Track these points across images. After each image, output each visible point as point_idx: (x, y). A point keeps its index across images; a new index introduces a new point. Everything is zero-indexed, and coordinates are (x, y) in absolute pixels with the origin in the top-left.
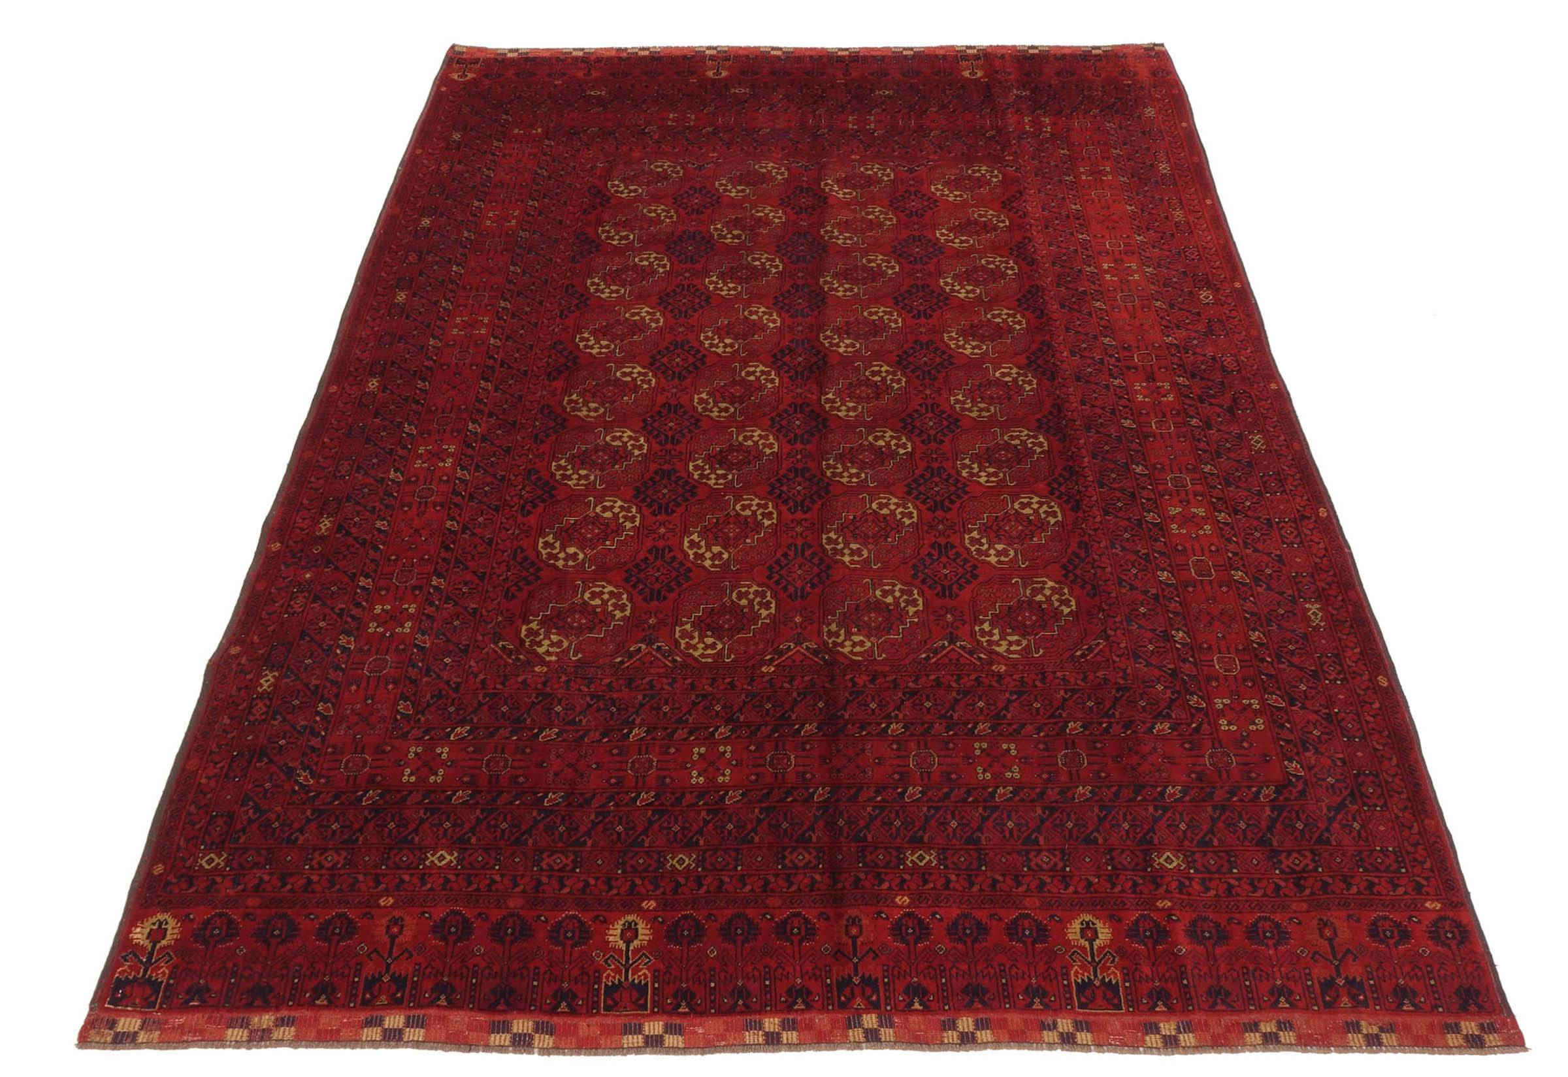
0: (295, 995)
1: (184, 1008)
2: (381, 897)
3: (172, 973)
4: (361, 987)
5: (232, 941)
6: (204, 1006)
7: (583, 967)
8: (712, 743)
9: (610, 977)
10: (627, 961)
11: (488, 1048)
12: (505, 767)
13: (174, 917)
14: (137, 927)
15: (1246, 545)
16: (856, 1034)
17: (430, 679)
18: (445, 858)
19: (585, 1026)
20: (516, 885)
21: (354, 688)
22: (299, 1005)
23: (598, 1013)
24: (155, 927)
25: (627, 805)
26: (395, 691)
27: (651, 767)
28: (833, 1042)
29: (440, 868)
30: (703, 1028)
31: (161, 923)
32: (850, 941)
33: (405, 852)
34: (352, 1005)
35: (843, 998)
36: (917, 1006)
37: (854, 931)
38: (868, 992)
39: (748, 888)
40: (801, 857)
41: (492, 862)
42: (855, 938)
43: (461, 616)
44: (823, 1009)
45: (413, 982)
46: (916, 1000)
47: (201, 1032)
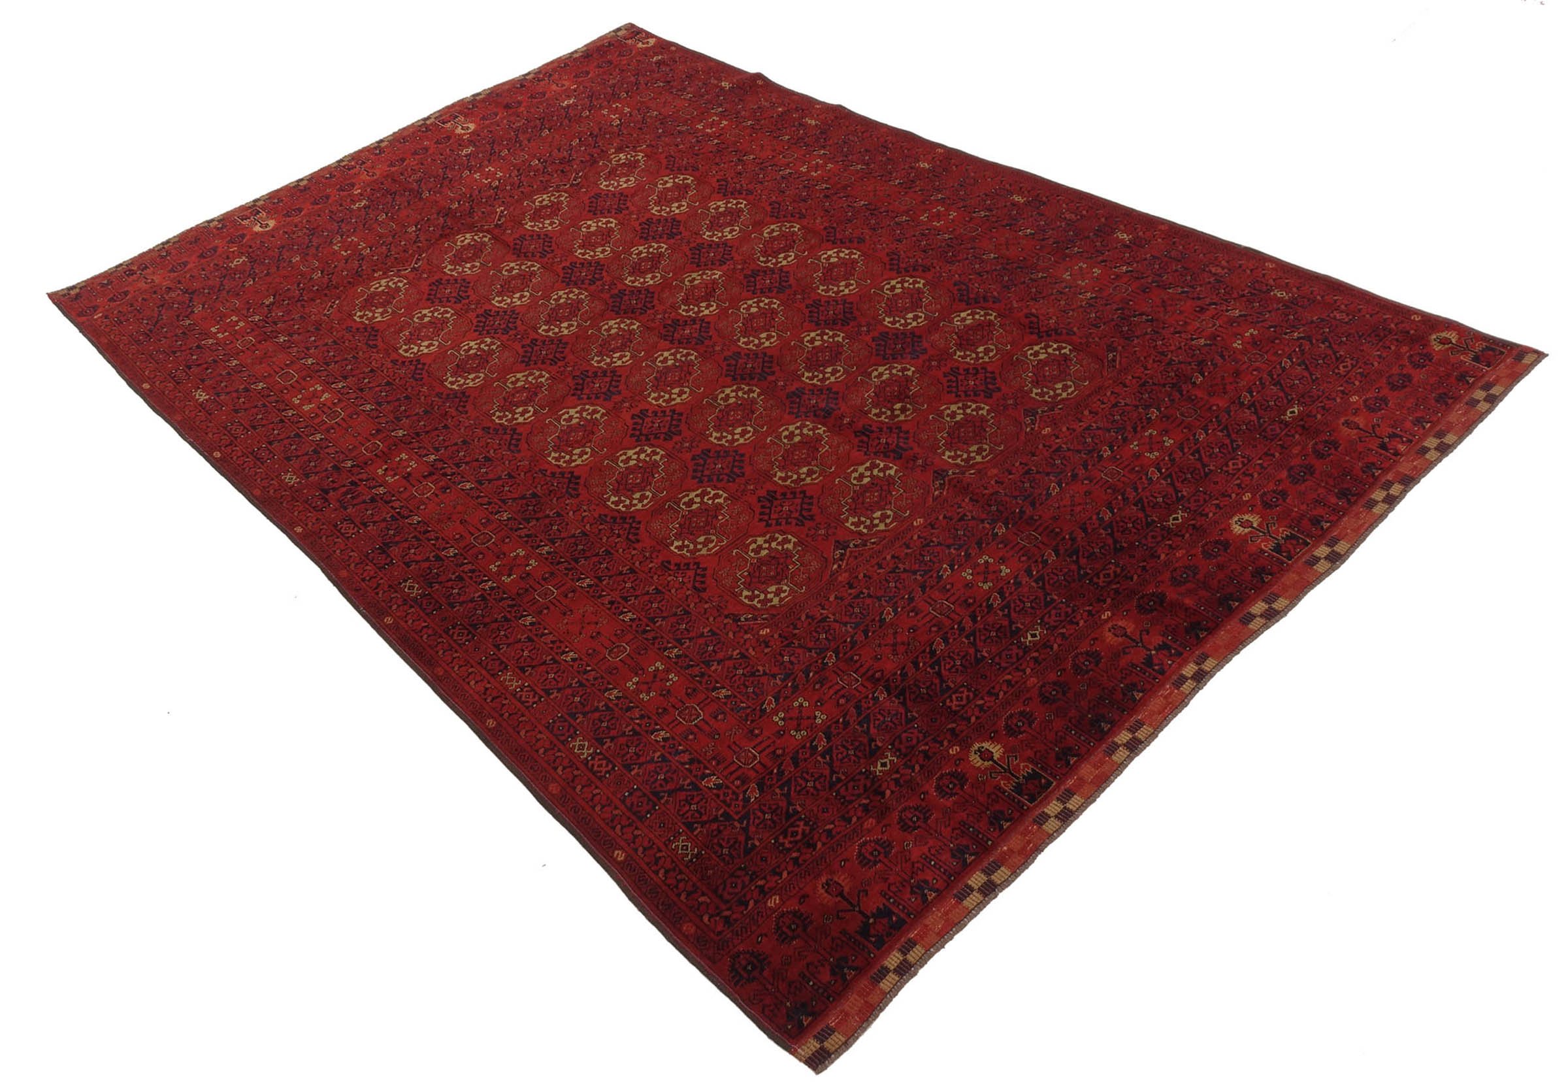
15: (264, 405)
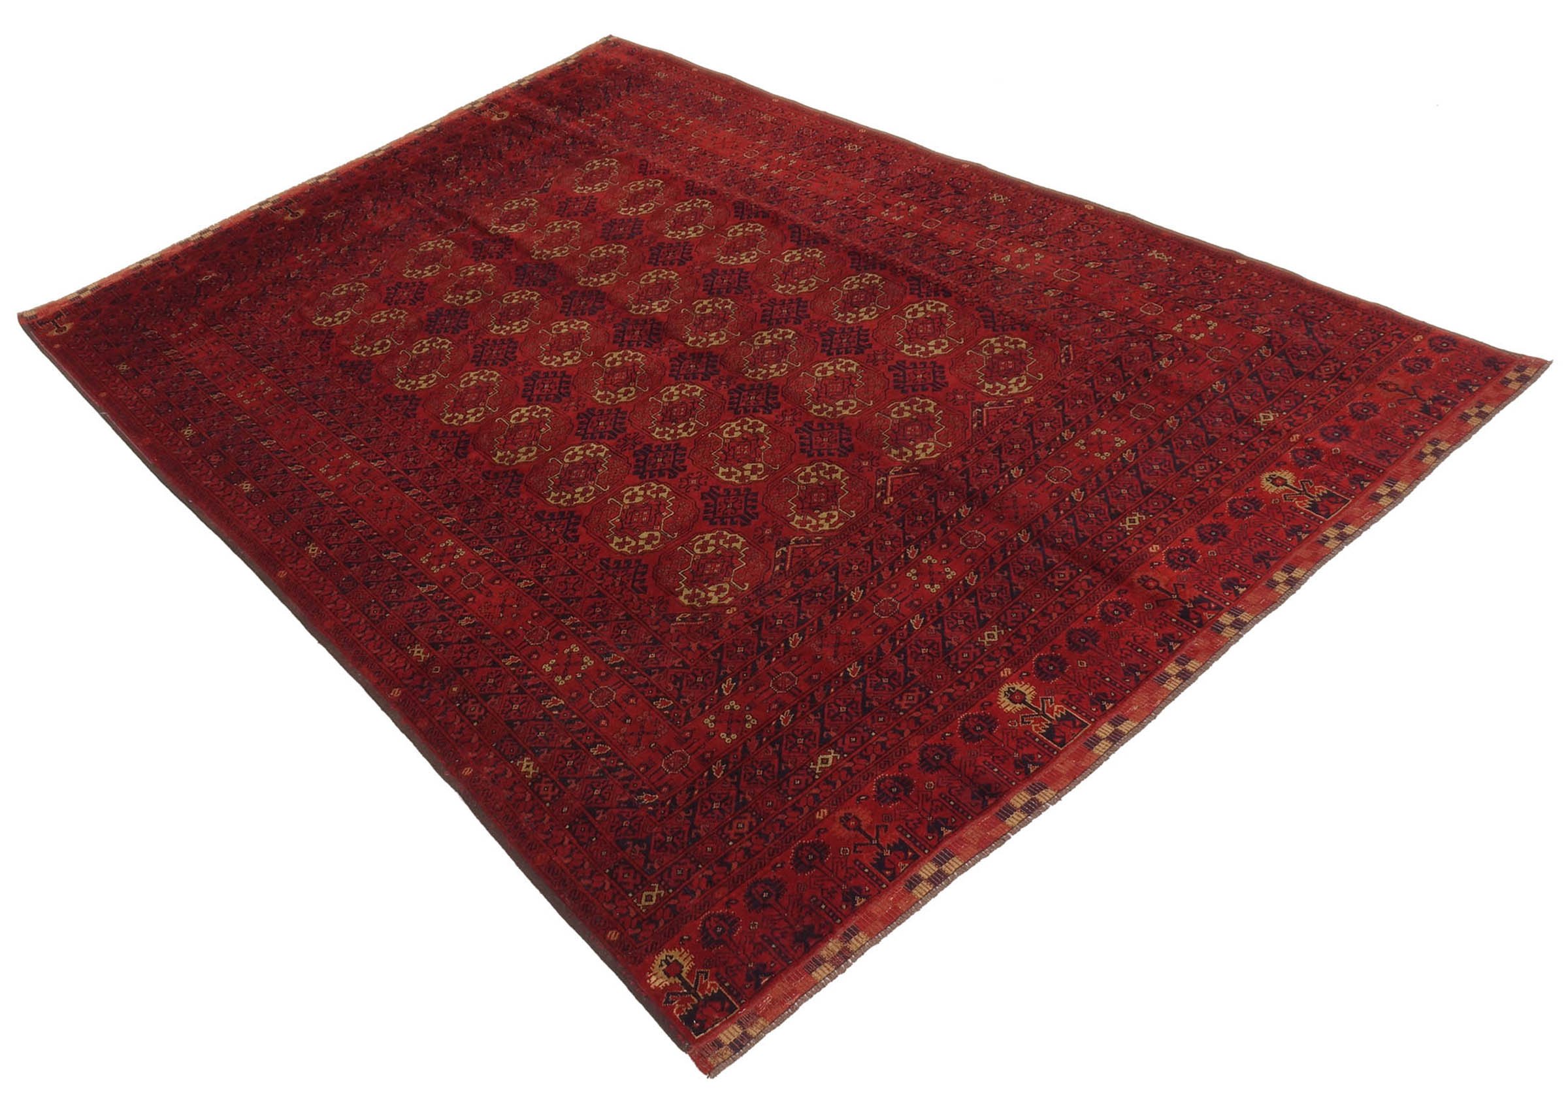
0: (834, 914)
1: (759, 990)
2: (814, 814)
3: (718, 980)
4: (876, 872)
5: (739, 925)
6: (774, 977)
7: (1013, 737)
8: (917, 564)
9: (1039, 729)
10: (1037, 710)
11: (1014, 830)
12: (792, 679)
13: (672, 948)
14: (649, 978)
16: (1228, 632)
17: (656, 675)
18: (827, 760)
19: (1061, 766)
20: (902, 734)
21: (603, 722)
22: (846, 917)
23: (1059, 753)
24: (665, 966)
25: (909, 635)
26: (639, 700)
27: (894, 604)
28: (1221, 647)
29: (832, 766)
30: (1136, 703)
31: (666, 961)
32: (1157, 590)
33: (792, 779)
34: (884, 886)
35: (1195, 621)
36: (1241, 590)
37: (1152, 584)
38: (1206, 605)
39: (1055, 615)
40: (1065, 574)
41: (866, 734)
42: (1157, 587)
43: (622, 626)
44: (1192, 637)
45: (910, 839)
46: (1237, 588)
47: (795, 991)
